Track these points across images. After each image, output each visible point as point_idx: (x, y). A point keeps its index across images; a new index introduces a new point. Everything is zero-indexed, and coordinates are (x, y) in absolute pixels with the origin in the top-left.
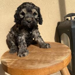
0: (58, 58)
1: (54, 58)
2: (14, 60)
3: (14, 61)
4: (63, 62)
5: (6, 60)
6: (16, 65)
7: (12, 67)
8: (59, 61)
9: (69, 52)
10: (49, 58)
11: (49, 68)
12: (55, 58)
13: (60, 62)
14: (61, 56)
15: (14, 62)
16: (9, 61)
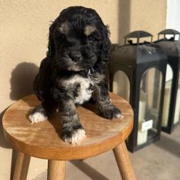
0: (113, 127)
1: (107, 126)
2: (33, 129)
3: (34, 132)
4: (121, 134)
5: (18, 131)
6: (42, 140)
7: (36, 144)
8: (114, 132)
9: (130, 115)
10: (98, 126)
11: (100, 145)
12: (109, 127)
13: (117, 134)
14: (117, 124)
15: (34, 134)
16: (25, 133)
